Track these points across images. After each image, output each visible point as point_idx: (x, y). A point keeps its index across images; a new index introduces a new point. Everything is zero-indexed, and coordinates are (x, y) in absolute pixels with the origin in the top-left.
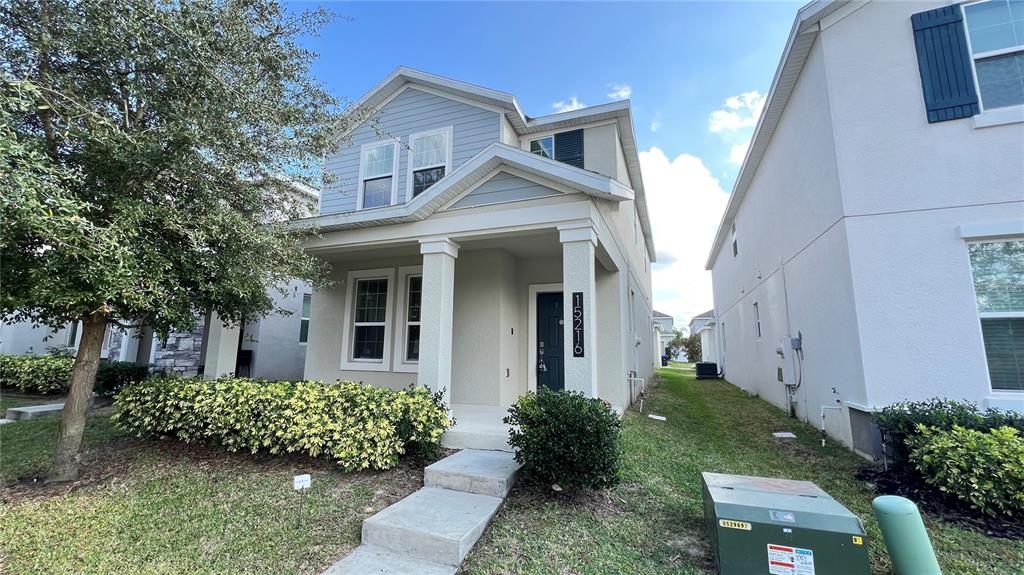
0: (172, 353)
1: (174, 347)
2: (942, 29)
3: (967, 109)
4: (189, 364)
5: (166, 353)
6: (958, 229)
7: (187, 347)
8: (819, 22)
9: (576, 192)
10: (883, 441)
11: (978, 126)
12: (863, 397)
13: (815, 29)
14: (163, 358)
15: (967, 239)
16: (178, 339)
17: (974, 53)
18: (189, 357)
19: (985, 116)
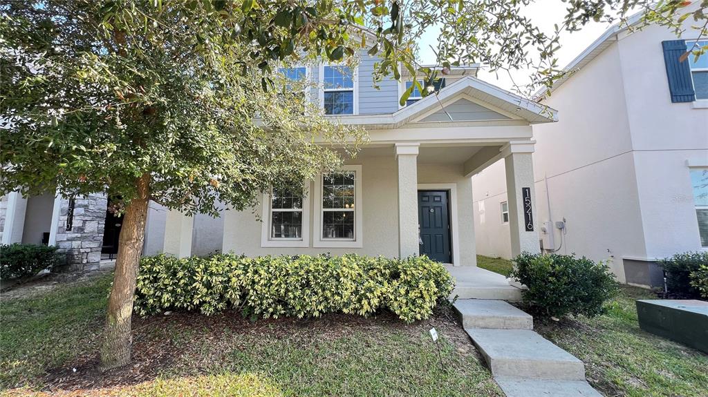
0: (79, 235)
1: (81, 229)
2: (678, 51)
3: (690, 98)
4: (93, 245)
5: (70, 235)
6: (686, 162)
7: (91, 230)
8: (617, 36)
9: (520, 118)
10: (665, 277)
11: (696, 107)
12: (644, 253)
13: (614, 39)
14: (68, 240)
15: (690, 167)
16: (85, 222)
17: (692, 68)
18: (94, 239)
19: (698, 103)
